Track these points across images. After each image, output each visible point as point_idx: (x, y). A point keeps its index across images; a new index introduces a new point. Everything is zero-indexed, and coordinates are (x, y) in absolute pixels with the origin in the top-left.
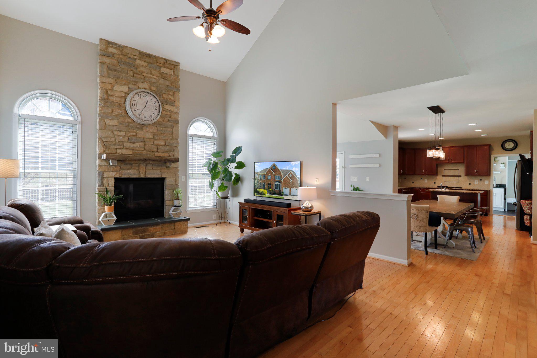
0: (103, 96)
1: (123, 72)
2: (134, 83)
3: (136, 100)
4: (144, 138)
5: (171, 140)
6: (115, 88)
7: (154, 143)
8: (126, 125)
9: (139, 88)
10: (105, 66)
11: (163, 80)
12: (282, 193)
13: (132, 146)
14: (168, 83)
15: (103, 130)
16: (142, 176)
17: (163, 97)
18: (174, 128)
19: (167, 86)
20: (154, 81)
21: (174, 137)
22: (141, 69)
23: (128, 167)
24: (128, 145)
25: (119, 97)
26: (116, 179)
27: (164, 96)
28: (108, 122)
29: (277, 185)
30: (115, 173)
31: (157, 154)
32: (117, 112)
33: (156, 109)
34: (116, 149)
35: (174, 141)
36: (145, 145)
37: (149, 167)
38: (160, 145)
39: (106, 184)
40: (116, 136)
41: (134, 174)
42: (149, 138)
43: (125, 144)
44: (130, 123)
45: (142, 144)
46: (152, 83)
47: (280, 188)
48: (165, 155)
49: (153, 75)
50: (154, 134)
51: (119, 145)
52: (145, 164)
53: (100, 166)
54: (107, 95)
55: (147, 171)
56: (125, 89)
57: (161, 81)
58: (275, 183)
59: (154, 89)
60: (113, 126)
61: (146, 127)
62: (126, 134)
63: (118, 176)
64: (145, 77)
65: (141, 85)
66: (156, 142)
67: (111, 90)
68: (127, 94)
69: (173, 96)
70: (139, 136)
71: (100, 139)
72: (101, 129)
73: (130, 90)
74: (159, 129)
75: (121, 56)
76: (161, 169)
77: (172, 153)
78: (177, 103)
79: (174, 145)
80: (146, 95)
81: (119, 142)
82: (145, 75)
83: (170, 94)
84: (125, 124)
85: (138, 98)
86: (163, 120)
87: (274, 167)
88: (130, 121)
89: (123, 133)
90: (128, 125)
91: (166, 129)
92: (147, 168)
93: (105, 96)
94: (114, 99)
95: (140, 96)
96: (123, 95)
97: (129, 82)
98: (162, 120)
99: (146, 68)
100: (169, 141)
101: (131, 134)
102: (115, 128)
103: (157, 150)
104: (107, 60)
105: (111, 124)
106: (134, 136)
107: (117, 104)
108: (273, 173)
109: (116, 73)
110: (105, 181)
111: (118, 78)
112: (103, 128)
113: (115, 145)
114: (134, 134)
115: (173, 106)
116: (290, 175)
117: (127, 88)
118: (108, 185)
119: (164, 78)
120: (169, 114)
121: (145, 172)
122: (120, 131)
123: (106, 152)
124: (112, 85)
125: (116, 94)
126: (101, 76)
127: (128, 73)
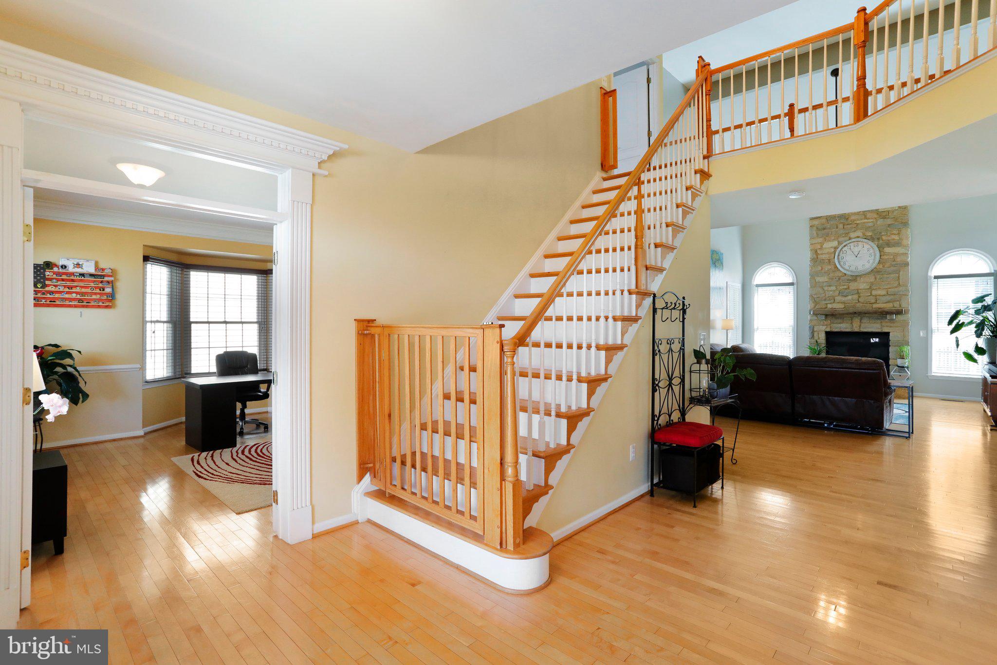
0: (813, 256)
1: (832, 228)
2: (844, 235)
3: (845, 251)
4: (858, 290)
5: (896, 287)
6: (824, 246)
7: (871, 294)
8: (837, 280)
9: (850, 239)
10: (815, 228)
11: (882, 220)
13: (844, 299)
14: (889, 221)
15: (814, 287)
16: (856, 330)
17: (883, 240)
18: (900, 273)
19: (889, 225)
20: (870, 224)
21: (901, 284)
23: (839, 321)
24: (838, 299)
25: (828, 253)
26: (827, 333)
27: (884, 238)
28: (818, 279)
30: (825, 327)
31: (875, 306)
32: (827, 268)
33: (871, 256)
34: (827, 304)
35: (901, 288)
36: (859, 297)
37: (865, 320)
38: (879, 295)
39: (816, 338)
40: (826, 291)
41: (846, 328)
42: (864, 289)
43: (836, 298)
44: (841, 276)
45: (856, 297)
46: (867, 228)
48: (888, 306)
49: (869, 219)
50: (872, 284)
51: (829, 300)
52: (859, 317)
53: (811, 320)
55: (863, 325)
56: (835, 244)
57: (880, 222)
59: (870, 234)
60: (823, 282)
61: (860, 278)
62: (837, 288)
63: (828, 330)
64: (857, 224)
65: (852, 235)
66: (874, 293)
67: (821, 248)
68: (836, 248)
69: (899, 234)
70: (852, 288)
71: (811, 296)
72: (811, 287)
73: (840, 243)
74: (878, 277)
76: (881, 322)
77: (898, 303)
78: (905, 242)
79: (901, 293)
80: (857, 244)
81: (829, 297)
82: (858, 222)
83: (893, 234)
84: (836, 278)
85: (848, 250)
86: (883, 266)
88: (840, 274)
89: (833, 288)
90: (839, 279)
91: (888, 276)
92: (862, 321)
93: (815, 256)
94: (823, 257)
95: (849, 247)
96: (833, 250)
97: (839, 236)
98: (881, 267)
99: (858, 214)
100: (893, 290)
101: (843, 287)
102: (825, 284)
103: (876, 301)
104: (816, 222)
105: (820, 281)
106: (846, 289)
107: (826, 261)
109: (825, 231)
110: (816, 334)
111: (828, 235)
112: (814, 284)
113: (825, 300)
114: (845, 287)
115: (899, 246)
117: (837, 242)
118: (819, 338)
119: (884, 218)
120: (892, 257)
121: (860, 326)
122: (830, 286)
123: (816, 307)
124: (822, 244)
125: (826, 251)
126: (812, 238)
127: (837, 228)
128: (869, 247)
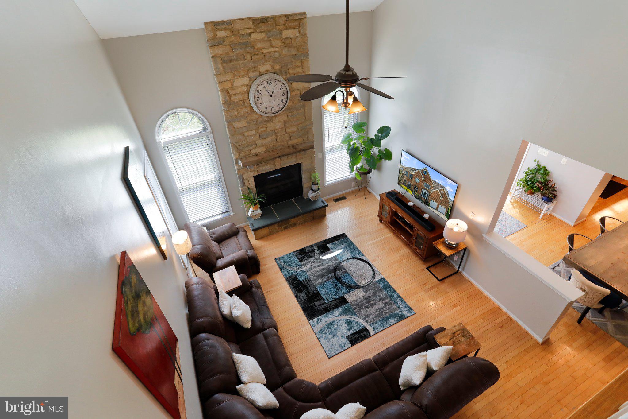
0: (225, 98)
1: (239, 59)
2: (253, 69)
3: (260, 91)
4: (274, 130)
5: (304, 122)
6: (235, 85)
7: (286, 132)
8: (254, 123)
9: (261, 75)
10: (219, 60)
11: (286, 49)
12: (429, 204)
13: (265, 142)
14: (293, 52)
15: (234, 135)
16: (278, 168)
17: (289, 74)
18: (306, 108)
19: (293, 55)
20: (277, 55)
21: (307, 118)
22: (259, 45)
23: (265, 164)
24: (259, 142)
25: (241, 93)
26: (255, 177)
27: (290, 71)
28: (237, 125)
29: (425, 193)
30: (253, 172)
31: (290, 142)
32: (243, 111)
33: (283, 94)
34: (250, 150)
35: (307, 123)
36: (277, 137)
38: (293, 132)
39: (247, 185)
40: (247, 137)
41: (271, 169)
42: (280, 128)
43: (257, 142)
45: (274, 137)
46: (274, 60)
47: (427, 197)
48: (299, 140)
49: (274, 47)
50: (285, 122)
51: (252, 146)
52: (279, 158)
53: (239, 170)
54: (228, 96)
55: (283, 162)
56: (246, 80)
57: (285, 52)
58: (423, 190)
59: (277, 67)
60: (242, 128)
61: (275, 118)
62: (256, 132)
63: (256, 174)
64: (264, 54)
65: (262, 69)
66: (288, 130)
67: (232, 88)
68: (249, 86)
69: (302, 66)
70: (269, 129)
71: (233, 145)
72: (232, 135)
73: (252, 80)
74: (290, 114)
75: (233, 38)
76: (296, 156)
77: (306, 136)
79: (308, 127)
80: (270, 82)
81: (250, 143)
82: (265, 51)
83: (297, 66)
84: (253, 121)
85: (261, 89)
86: (293, 103)
87: (425, 172)
88: (257, 117)
89: (253, 132)
90: (257, 122)
91: (297, 112)
92: (282, 159)
93: (227, 98)
94: (236, 98)
95: (263, 86)
96: (245, 89)
97: (248, 70)
98: (291, 104)
100: (302, 125)
101: (261, 130)
102: (244, 129)
103: (290, 138)
104: (219, 51)
105: (239, 126)
106: (265, 131)
107: (241, 102)
108: (423, 179)
109: (231, 63)
110: (246, 182)
111: (236, 69)
112: (234, 132)
113: (248, 146)
114: (264, 129)
116: (442, 192)
117: (248, 79)
118: (249, 184)
119: (288, 46)
120: (299, 92)
121: (281, 164)
122: (250, 131)
123: (241, 156)
124: (231, 81)
125: (238, 91)
126: (218, 75)
127: (245, 59)
128: (282, 85)
